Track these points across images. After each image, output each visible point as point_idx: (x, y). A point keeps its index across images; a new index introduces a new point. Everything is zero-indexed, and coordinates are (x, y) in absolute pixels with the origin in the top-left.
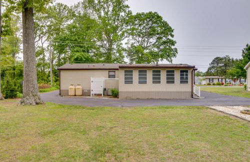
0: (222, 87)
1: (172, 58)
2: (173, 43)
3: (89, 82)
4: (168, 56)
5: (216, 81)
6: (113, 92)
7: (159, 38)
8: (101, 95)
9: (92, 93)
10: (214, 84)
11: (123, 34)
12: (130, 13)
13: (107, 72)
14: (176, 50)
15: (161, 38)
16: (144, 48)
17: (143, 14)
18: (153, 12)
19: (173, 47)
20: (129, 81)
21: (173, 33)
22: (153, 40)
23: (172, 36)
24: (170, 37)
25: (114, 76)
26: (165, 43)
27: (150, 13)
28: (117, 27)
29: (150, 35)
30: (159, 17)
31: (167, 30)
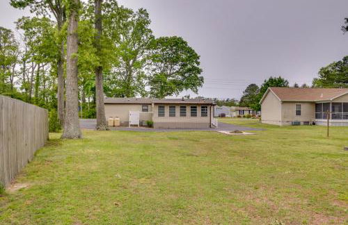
0: (250, 119)
1: (198, 88)
2: (199, 71)
3: (128, 115)
4: (194, 85)
5: (246, 113)
6: (148, 123)
7: (184, 65)
8: (137, 126)
9: (130, 124)
10: (244, 117)
11: (144, 60)
12: (152, 37)
13: (141, 106)
14: (202, 79)
15: (186, 65)
16: (167, 76)
17: (167, 39)
18: (178, 37)
19: (199, 76)
20: (161, 114)
21: (198, 61)
22: (177, 67)
23: (198, 63)
24: (195, 65)
25: (147, 110)
26: (190, 70)
27: (175, 38)
28: (137, 52)
29: (174, 62)
30: (183, 42)
31: (193, 56)
